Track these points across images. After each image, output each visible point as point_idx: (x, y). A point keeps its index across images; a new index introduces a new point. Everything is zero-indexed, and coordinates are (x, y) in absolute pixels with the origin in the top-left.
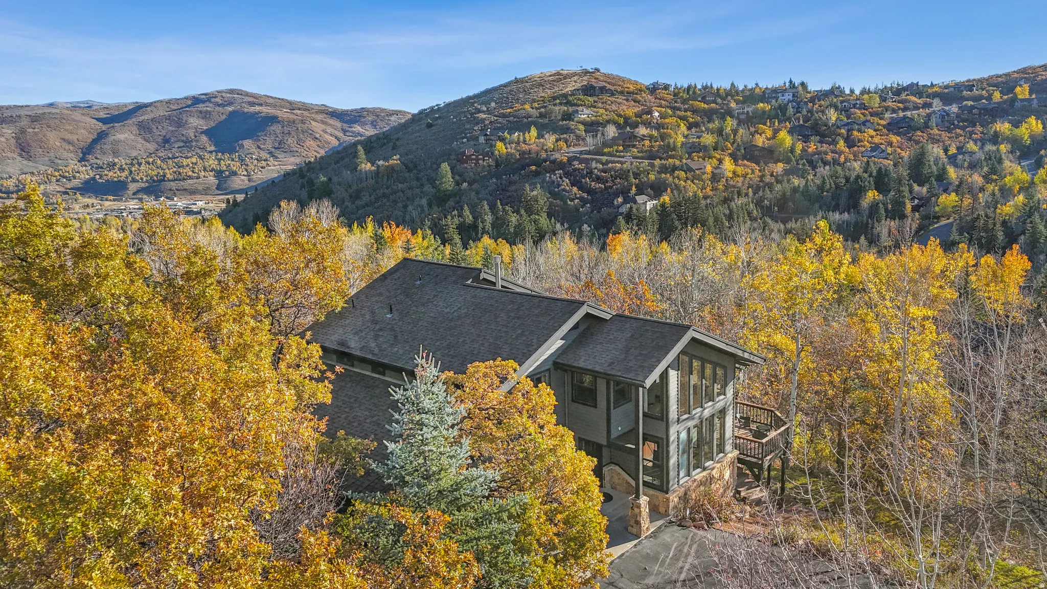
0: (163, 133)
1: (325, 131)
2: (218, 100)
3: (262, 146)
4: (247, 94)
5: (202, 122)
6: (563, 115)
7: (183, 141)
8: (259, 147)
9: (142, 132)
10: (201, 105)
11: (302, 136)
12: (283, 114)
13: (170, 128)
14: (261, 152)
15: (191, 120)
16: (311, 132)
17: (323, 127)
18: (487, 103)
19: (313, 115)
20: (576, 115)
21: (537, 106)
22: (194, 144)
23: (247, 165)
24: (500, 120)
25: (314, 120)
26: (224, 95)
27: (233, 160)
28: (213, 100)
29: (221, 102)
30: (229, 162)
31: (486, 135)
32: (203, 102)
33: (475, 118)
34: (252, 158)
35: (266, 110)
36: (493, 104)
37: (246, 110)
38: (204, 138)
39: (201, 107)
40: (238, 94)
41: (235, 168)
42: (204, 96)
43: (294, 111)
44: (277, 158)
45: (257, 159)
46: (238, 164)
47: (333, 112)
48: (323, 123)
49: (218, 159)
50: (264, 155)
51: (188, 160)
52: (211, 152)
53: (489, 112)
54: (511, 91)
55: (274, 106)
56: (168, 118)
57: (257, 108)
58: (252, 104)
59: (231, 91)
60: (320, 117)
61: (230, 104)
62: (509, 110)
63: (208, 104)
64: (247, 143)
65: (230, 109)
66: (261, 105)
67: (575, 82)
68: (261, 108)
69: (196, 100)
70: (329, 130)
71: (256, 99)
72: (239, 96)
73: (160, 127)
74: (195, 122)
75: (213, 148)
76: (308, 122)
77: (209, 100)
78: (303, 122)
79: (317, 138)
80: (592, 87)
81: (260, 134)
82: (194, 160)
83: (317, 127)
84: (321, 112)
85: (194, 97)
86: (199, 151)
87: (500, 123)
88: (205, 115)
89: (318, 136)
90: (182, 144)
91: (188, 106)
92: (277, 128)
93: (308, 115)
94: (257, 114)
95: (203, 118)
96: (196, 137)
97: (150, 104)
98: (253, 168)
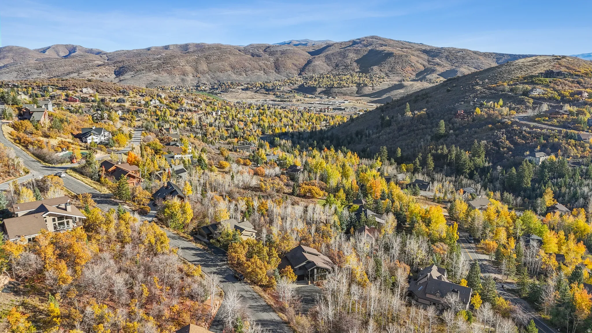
0: (336, 61)
1: (417, 62)
2: (365, 42)
3: (382, 70)
4: (380, 39)
5: (355, 55)
7: (344, 66)
8: (381, 70)
9: (327, 61)
10: (356, 46)
11: (404, 64)
12: (396, 51)
13: (340, 59)
14: (382, 73)
15: (350, 54)
16: (410, 62)
17: (417, 59)
19: (413, 52)
22: (349, 67)
23: (373, 81)
25: (413, 55)
26: (368, 39)
27: (367, 78)
28: (362, 42)
29: (366, 43)
30: (365, 79)
32: (357, 43)
34: (376, 76)
35: (388, 49)
37: (377, 49)
38: (355, 64)
39: (356, 47)
40: (375, 39)
41: (366, 82)
42: (358, 40)
43: (403, 50)
44: (389, 77)
45: (379, 77)
46: (369, 80)
47: (425, 50)
48: (418, 56)
49: (359, 77)
50: (383, 75)
51: (345, 77)
52: (357, 72)
55: (393, 46)
56: (340, 53)
57: (384, 48)
58: (382, 45)
59: (372, 37)
60: (416, 53)
61: (371, 45)
63: (359, 45)
64: (375, 68)
65: (369, 48)
66: (386, 45)
68: (385, 47)
69: (354, 43)
70: (421, 61)
71: (385, 42)
72: (376, 40)
73: (335, 58)
74: (352, 56)
75: (358, 70)
76: (409, 56)
77: (360, 43)
78: (406, 56)
79: (412, 66)
81: (382, 63)
82: (348, 77)
83: (414, 59)
84: (418, 50)
85: (353, 41)
86: (351, 71)
89: (413, 64)
90: (344, 67)
91: (350, 46)
92: (391, 60)
93: (410, 52)
94: (383, 51)
95: (356, 53)
96: (351, 63)
97: (333, 45)
98: (376, 82)
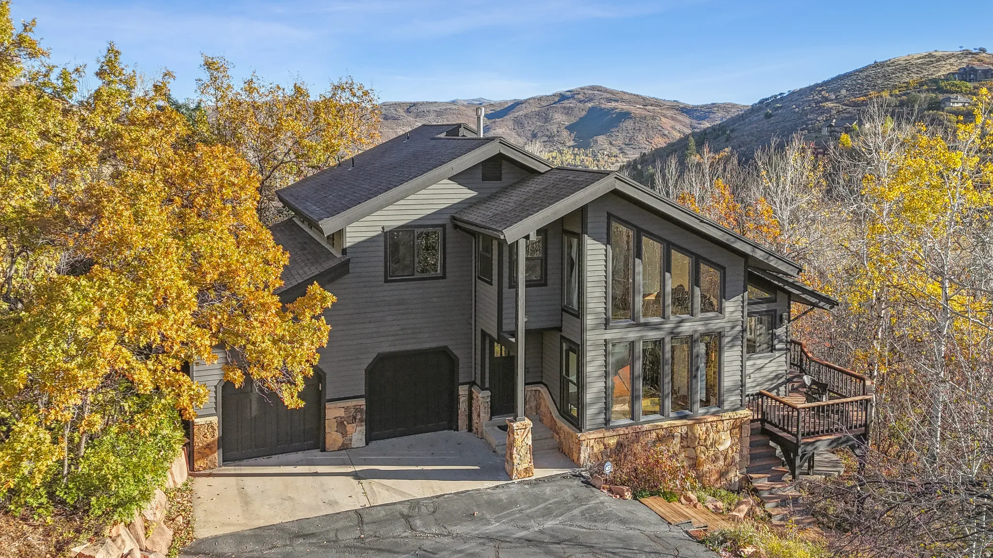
0: (532, 128)
1: (673, 128)
2: (580, 96)
3: (614, 142)
4: (606, 91)
5: (564, 118)
6: (930, 104)
7: (547, 136)
8: (611, 143)
9: (516, 128)
10: (566, 101)
11: (651, 132)
12: (636, 110)
13: (539, 123)
14: (613, 148)
15: (556, 116)
16: (660, 128)
17: (673, 123)
18: (836, 91)
19: (664, 112)
20: (947, 103)
21: (898, 93)
22: (556, 139)
23: (598, 161)
24: (850, 109)
25: (665, 116)
26: (586, 91)
27: (587, 156)
28: (576, 96)
29: (582, 98)
30: (583, 157)
31: (831, 126)
32: (568, 98)
33: (820, 107)
34: (603, 154)
35: (621, 106)
36: (844, 92)
37: (603, 106)
38: (565, 133)
39: (566, 103)
40: (598, 90)
41: (587, 163)
42: (569, 93)
43: (647, 107)
44: (626, 154)
45: (608, 155)
46: (591, 159)
47: (684, 108)
48: (673, 119)
49: (574, 154)
50: (615, 151)
51: (550, 154)
52: (569, 147)
53: (838, 100)
54: (867, 76)
55: (629, 102)
56: (538, 114)
57: (613, 104)
58: (609, 100)
59: (593, 88)
60: (670, 113)
61: (591, 100)
62: (862, 98)
63: (571, 100)
64: (601, 139)
65: (590, 105)
66: (617, 101)
67: (951, 65)
68: (616, 104)
69: (563, 97)
70: (678, 127)
71: (614, 96)
72: (599, 93)
73: (530, 122)
74: (559, 117)
75: (572, 143)
76: (658, 118)
77: (573, 97)
78: (654, 118)
79: (665, 135)
80: (973, 71)
81: (613, 130)
82: (554, 154)
83: (666, 123)
84: (672, 108)
85: (561, 94)
86: (559, 146)
87: (849, 112)
88: (568, 111)
89: (666, 132)
90: (546, 139)
91: (555, 103)
92: (628, 124)
93: (660, 111)
94: (613, 110)
95: (566, 114)
96: (558, 132)
97: (526, 101)
98: (603, 163)
